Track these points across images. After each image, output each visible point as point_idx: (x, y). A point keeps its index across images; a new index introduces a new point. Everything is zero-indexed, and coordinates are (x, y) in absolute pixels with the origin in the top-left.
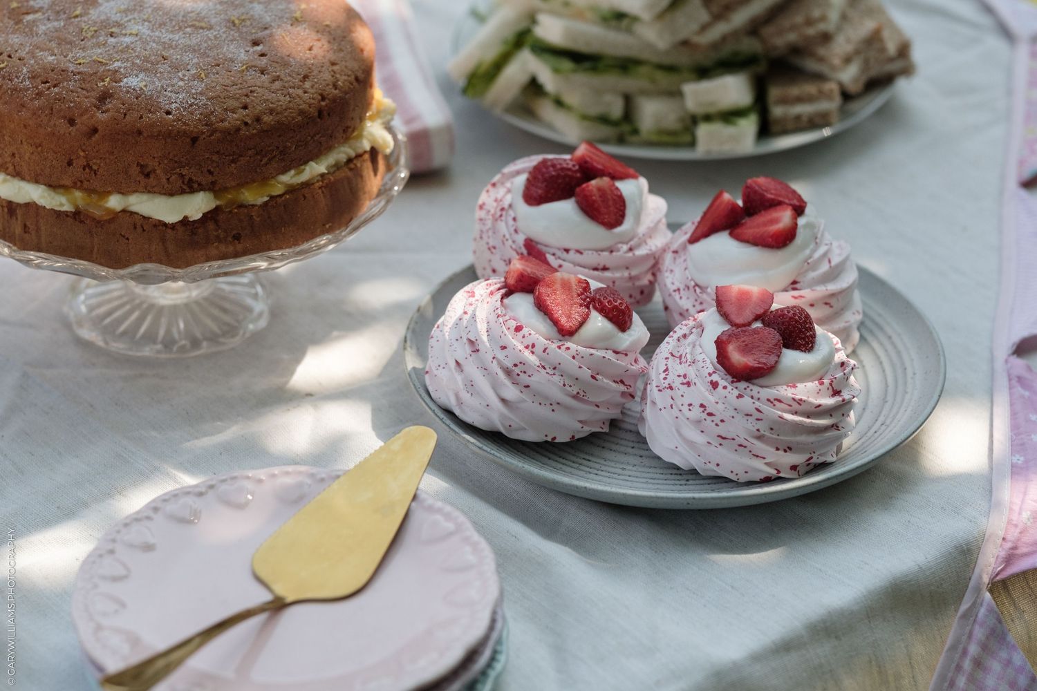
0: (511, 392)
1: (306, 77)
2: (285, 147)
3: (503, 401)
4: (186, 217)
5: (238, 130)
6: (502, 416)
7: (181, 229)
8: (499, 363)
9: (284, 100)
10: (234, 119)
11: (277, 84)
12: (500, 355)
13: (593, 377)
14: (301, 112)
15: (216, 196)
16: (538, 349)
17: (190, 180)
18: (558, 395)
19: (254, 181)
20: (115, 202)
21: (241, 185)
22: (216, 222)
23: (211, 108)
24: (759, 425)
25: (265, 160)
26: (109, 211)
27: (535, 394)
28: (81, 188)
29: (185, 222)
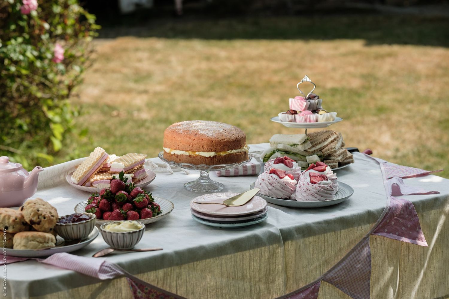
0: (270, 187)
1: (233, 135)
2: (229, 145)
3: (269, 189)
4: (210, 156)
5: (221, 140)
6: (269, 192)
7: (209, 159)
8: (268, 182)
9: (229, 137)
10: (220, 139)
11: (228, 135)
12: (268, 181)
13: (286, 185)
14: (232, 139)
15: (216, 153)
16: (275, 179)
17: (211, 149)
18: (279, 188)
19: (223, 151)
20: (197, 153)
21: (220, 152)
22: (216, 158)
23: (216, 136)
24: (316, 191)
25: (225, 147)
26: (196, 155)
27: (275, 188)
28: (191, 151)
29: (210, 157)
